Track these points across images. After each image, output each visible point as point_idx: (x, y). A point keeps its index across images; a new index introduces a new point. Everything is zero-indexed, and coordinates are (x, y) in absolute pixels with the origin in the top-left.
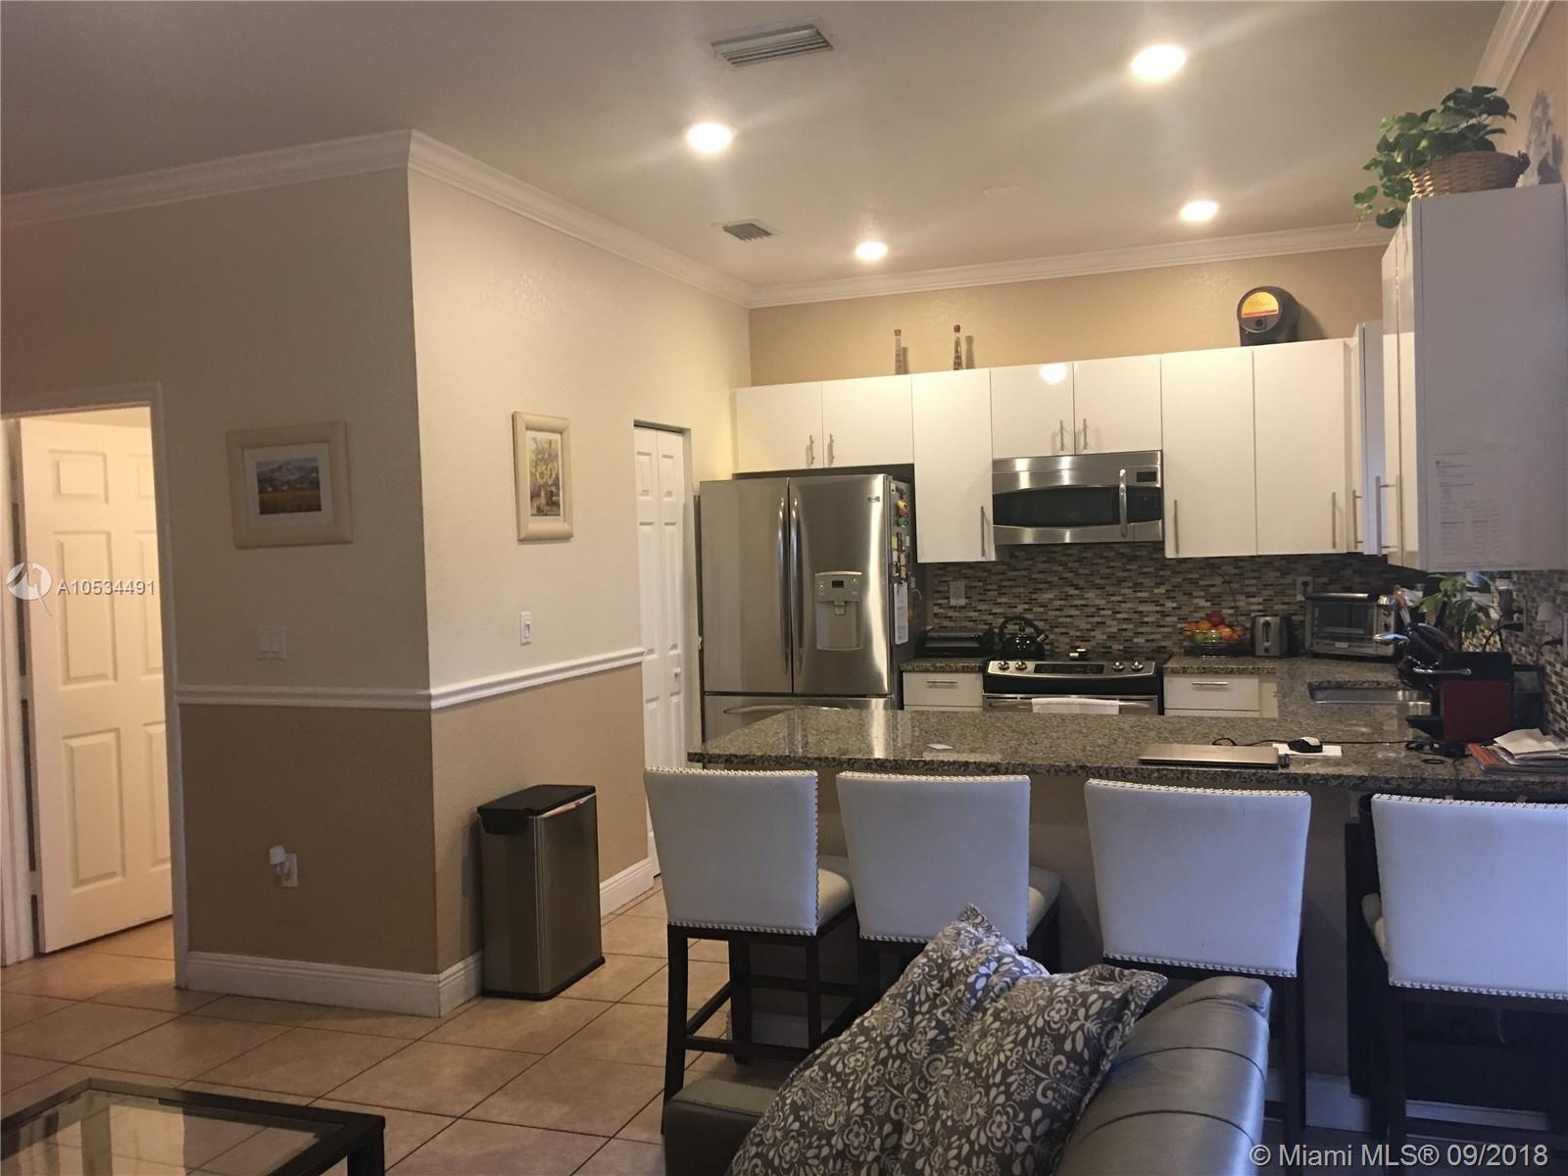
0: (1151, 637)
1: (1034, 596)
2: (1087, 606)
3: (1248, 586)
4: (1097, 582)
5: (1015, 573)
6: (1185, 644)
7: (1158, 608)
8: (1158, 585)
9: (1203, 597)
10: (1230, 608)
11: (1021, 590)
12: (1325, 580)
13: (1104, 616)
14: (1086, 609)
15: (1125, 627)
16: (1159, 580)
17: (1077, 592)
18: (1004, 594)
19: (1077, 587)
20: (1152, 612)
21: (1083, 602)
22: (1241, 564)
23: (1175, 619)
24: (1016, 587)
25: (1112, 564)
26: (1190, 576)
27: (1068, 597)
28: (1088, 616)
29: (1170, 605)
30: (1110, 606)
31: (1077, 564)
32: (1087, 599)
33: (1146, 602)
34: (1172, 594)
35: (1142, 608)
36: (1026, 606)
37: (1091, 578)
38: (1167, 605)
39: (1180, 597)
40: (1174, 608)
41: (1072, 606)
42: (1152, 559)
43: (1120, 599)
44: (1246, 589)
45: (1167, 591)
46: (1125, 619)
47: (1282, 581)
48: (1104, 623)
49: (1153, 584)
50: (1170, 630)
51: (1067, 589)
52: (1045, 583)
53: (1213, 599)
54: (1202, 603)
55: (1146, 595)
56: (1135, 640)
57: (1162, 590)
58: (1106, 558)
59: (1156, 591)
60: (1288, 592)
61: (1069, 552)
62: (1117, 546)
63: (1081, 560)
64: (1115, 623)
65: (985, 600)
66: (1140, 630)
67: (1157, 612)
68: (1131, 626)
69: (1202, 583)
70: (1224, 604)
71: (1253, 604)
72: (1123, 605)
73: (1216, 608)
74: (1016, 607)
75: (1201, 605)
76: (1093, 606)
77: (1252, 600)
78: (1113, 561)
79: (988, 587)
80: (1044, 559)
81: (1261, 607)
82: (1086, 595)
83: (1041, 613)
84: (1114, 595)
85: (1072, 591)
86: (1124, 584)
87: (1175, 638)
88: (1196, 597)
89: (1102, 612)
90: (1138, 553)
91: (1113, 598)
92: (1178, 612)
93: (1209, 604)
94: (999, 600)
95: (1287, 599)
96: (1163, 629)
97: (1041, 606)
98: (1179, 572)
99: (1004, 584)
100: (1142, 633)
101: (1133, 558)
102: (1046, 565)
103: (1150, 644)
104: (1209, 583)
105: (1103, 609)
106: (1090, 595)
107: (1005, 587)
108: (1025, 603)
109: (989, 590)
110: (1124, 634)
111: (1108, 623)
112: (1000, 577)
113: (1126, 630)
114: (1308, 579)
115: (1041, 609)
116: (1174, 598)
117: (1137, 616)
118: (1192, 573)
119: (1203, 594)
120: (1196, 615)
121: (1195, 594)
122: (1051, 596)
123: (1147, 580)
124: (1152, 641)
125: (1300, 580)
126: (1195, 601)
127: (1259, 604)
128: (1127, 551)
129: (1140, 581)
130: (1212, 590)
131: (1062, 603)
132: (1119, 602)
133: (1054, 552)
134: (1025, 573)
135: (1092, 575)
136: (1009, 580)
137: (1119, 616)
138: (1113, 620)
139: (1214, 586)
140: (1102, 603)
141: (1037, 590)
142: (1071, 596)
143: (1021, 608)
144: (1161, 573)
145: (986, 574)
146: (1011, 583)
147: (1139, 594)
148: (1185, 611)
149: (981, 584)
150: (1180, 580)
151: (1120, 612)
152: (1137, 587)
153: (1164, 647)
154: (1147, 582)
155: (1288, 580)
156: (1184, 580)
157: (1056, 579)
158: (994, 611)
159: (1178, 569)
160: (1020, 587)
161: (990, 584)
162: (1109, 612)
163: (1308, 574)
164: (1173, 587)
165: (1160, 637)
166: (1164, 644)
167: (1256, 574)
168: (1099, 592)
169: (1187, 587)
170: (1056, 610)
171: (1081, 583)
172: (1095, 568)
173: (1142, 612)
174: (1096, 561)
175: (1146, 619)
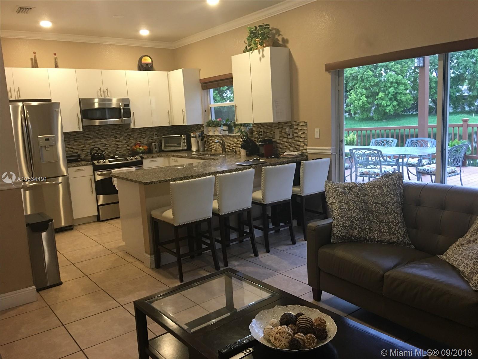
0: (121, 151)
1: (86, 142)
2: (102, 144)
3: (143, 135)
4: (104, 136)
5: (79, 135)
6: (129, 152)
7: (122, 143)
8: (121, 137)
9: (132, 139)
10: (139, 142)
11: (81, 140)
12: (160, 133)
13: (107, 146)
14: (102, 145)
15: (113, 149)
16: (121, 135)
17: (99, 140)
18: (76, 142)
19: (99, 138)
20: (120, 144)
21: (100, 143)
22: (141, 130)
23: (126, 146)
24: (79, 139)
25: (108, 131)
26: (129, 134)
27: (96, 141)
28: (103, 147)
29: (125, 142)
30: (108, 143)
31: (98, 132)
32: (102, 142)
33: (118, 141)
34: (125, 139)
35: (117, 143)
36: (84, 145)
37: (103, 135)
38: (124, 142)
39: (127, 139)
40: (126, 143)
41: (97, 144)
42: (119, 129)
43: (111, 141)
44: (143, 136)
45: (124, 138)
46: (113, 147)
47: (151, 134)
48: (107, 148)
49: (120, 136)
50: (125, 149)
51: (95, 139)
52: (89, 138)
53: (135, 139)
54: (133, 141)
55: (118, 139)
56: (116, 153)
57: (122, 138)
58: (106, 129)
59: (121, 138)
60: (152, 137)
61: (95, 128)
62: (109, 126)
63: (99, 130)
64: (110, 148)
65: (70, 144)
66: (118, 149)
67: (122, 144)
68: (115, 149)
69: (132, 135)
70: (138, 141)
71: (145, 140)
72: (112, 143)
73: (136, 142)
74: (80, 146)
75: (132, 141)
76: (104, 144)
77: (144, 139)
78: (109, 130)
79: (71, 140)
80: (88, 130)
81: (146, 141)
82: (102, 141)
83: (88, 147)
84: (109, 140)
85: (97, 140)
86: (112, 137)
87: (127, 151)
88: (131, 139)
89: (107, 145)
90: (115, 128)
91: (109, 141)
92: (127, 144)
93: (134, 141)
94: (75, 144)
95: (152, 139)
96: (123, 149)
97: (88, 145)
98: (126, 133)
99: (76, 138)
100: (118, 150)
101: (114, 129)
102: (89, 132)
103: (121, 153)
104: (134, 135)
105: (107, 144)
106: (103, 140)
107: (76, 139)
108: (83, 144)
109: (71, 141)
110: (113, 151)
111: (108, 148)
112: (74, 137)
114: (156, 133)
115: (88, 146)
116: (126, 140)
117: (116, 146)
118: (129, 133)
119: (132, 138)
120: (131, 144)
121: (131, 138)
122: (91, 142)
123: (118, 135)
124: (121, 152)
125: (155, 133)
126: (131, 140)
127: (146, 140)
128: (112, 127)
130: (135, 137)
131: (95, 143)
132: (111, 142)
133: (90, 128)
134: (82, 135)
135: (103, 134)
136: (77, 137)
137: (111, 146)
138: (110, 147)
139: (135, 136)
140: (106, 143)
141: (86, 140)
142: (97, 141)
143: (82, 146)
144: (122, 133)
145: (69, 136)
146: (78, 138)
147: (116, 139)
148: (128, 143)
149: (68, 139)
150: (127, 135)
151: (111, 145)
152: (116, 137)
153: (124, 154)
154: (118, 136)
155: (152, 133)
156: (128, 135)
157: (92, 136)
158: (73, 147)
159: (126, 132)
160: (81, 139)
161: (71, 139)
162: (109, 145)
163: (156, 132)
164: (125, 137)
165: (123, 151)
166: (124, 153)
167: (145, 132)
168: (105, 139)
169: (129, 137)
170: (93, 146)
171: (100, 137)
172: (104, 132)
173: (117, 144)
174: (104, 130)
175: (119, 146)
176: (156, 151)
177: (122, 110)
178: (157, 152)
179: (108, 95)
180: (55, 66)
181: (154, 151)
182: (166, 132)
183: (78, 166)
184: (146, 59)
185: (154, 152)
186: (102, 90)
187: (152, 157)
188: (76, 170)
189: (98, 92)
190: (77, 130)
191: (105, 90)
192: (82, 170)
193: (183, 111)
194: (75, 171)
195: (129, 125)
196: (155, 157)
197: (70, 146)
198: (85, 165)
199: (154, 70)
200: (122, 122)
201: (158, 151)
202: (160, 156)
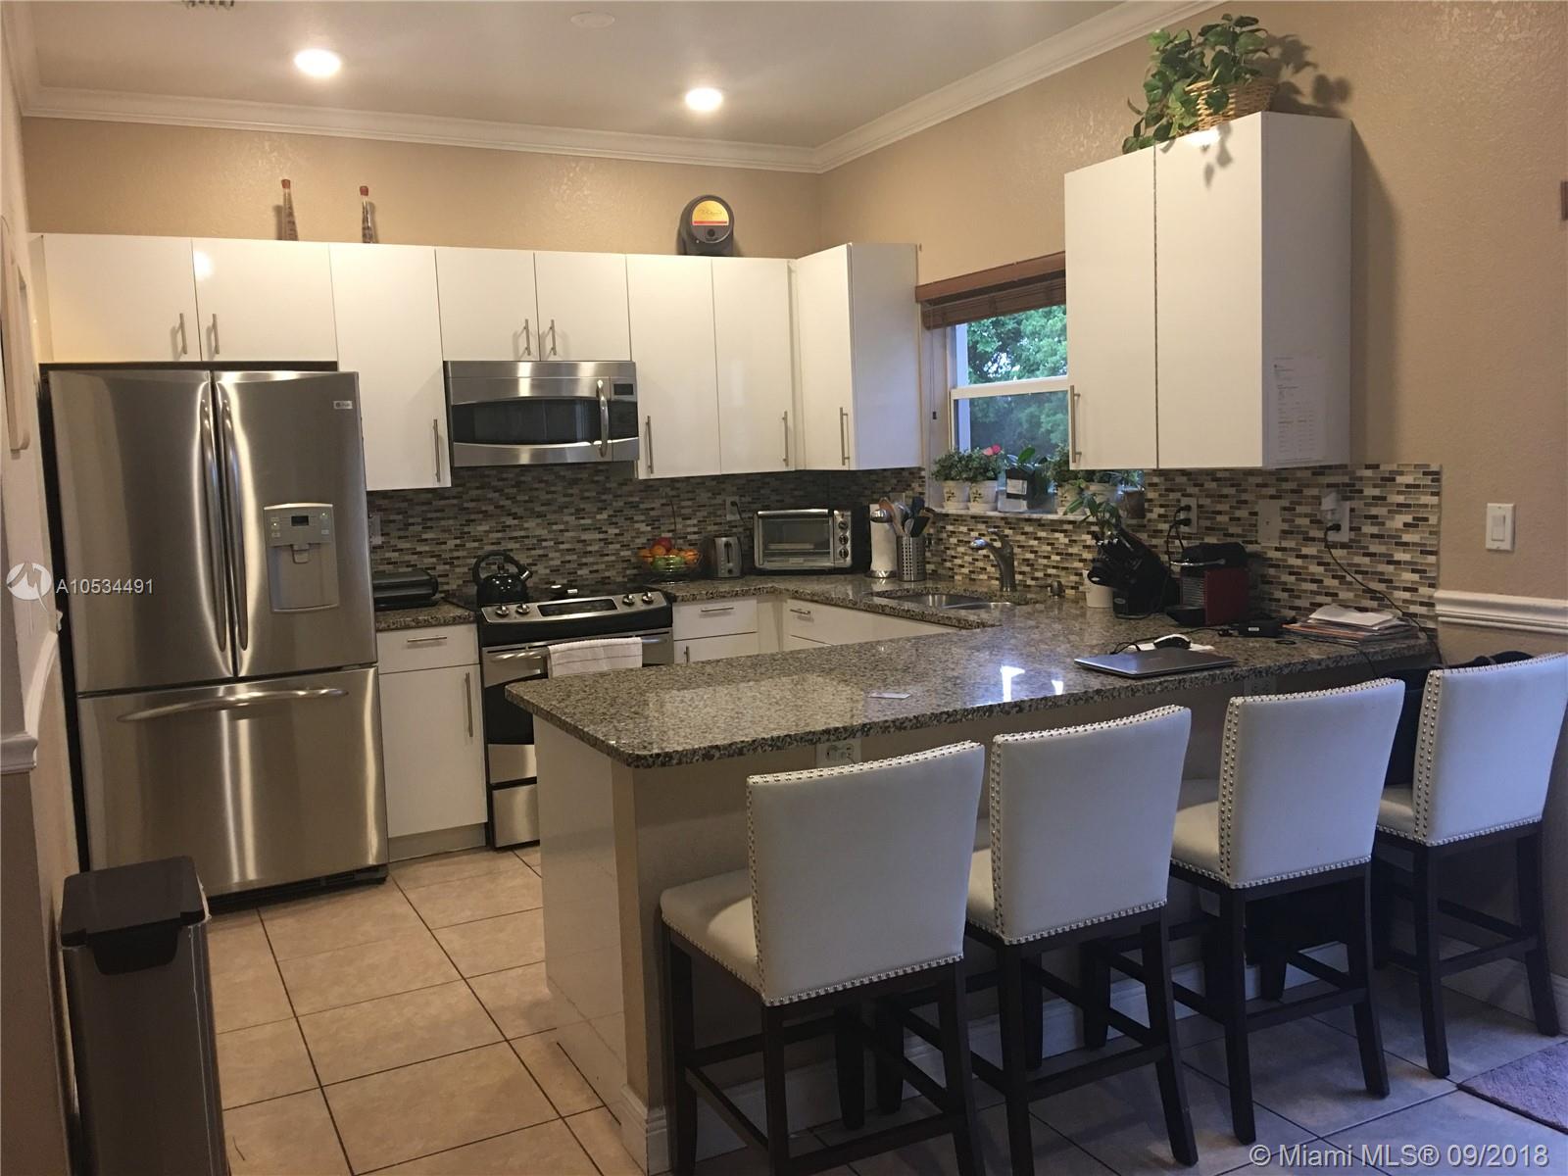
0: (595, 567)
1: (466, 529)
2: (528, 537)
3: (683, 507)
4: (537, 509)
5: (443, 502)
6: (628, 572)
7: (602, 536)
8: (601, 510)
9: (643, 521)
10: (669, 531)
11: (451, 522)
12: (750, 499)
13: (545, 547)
14: (527, 541)
15: (568, 558)
16: (600, 505)
17: (516, 522)
18: (432, 528)
19: (515, 516)
20: (595, 540)
21: (522, 533)
22: (677, 485)
23: (618, 546)
24: (443, 519)
25: (553, 489)
26: (631, 499)
27: (505, 528)
28: (528, 549)
29: (613, 531)
30: (551, 536)
31: (515, 490)
32: (527, 529)
33: (590, 529)
34: (614, 520)
35: (586, 536)
36: (458, 542)
37: (530, 505)
38: (610, 531)
39: (621, 521)
40: (616, 535)
41: (510, 538)
42: (593, 482)
43: (562, 527)
44: (683, 511)
45: (609, 516)
46: (568, 550)
47: (714, 502)
48: (547, 555)
49: (595, 510)
50: (613, 558)
51: (503, 519)
52: (478, 513)
53: (653, 522)
54: (643, 527)
55: (588, 521)
56: (579, 572)
57: (604, 516)
58: (546, 482)
59: (599, 517)
60: (719, 513)
61: (505, 476)
62: (556, 469)
63: (518, 484)
64: (558, 554)
65: (407, 537)
66: (584, 560)
67: (600, 540)
68: (575, 557)
69: (642, 506)
70: (663, 528)
71: (689, 526)
72: (566, 534)
73: (656, 532)
74: (445, 543)
75: (642, 530)
76: (535, 536)
77: (689, 522)
78: (555, 485)
79: (411, 521)
80: (478, 485)
81: (696, 529)
82: (526, 525)
83: (475, 548)
84: (556, 524)
85: (510, 521)
86: (565, 510)
87: (620, 566)
88: (637, 522)
89: (544, 544)
90: (580, 476)
91: (555, 527)
92: (620, 539)
93: (649, 528)
94: (424, 536)
95: (718, 520)
96: (606, 558)
97: (474, 541)
98: (620, 496)
99: (429, 515)
100: (586, 564)
101: (574, 482)
102: (479, 492)
103: (595, 575)
104: (652, 506)
105: (546, 540)
106: (530, 524)
107: (431, 519)
108: (456, 538)
109: (413, 524)
110: (567, 566)
111: (550, 555)
112: (425, 508)
113: (569, 562)
114: (736, 499)
115: (476, 544)
116: (617, 523)
117: (580, 545)
118: (632, 496)
119: (643, 518)
120: (638, 541)
121: (636, 518)
122: (487, 528)
123: (589, 505)
124: (597, 571)
125: (729, 500)
126: (637, 526)
127: (694, 525)
128: (568, 474)
129: (582, 506)
130: (652, 513)
131: (500, 535)
132: (561, 531)
133: (488, 476)
134: (455, 501)
135: (532, 502)
136: (436, 511)
137: (562, 547)
138: (556, 551)
139: (653, 509)
140: (544, 533)
141: (469, 522)
142: (509, 526)
143: (451, 543)
144: (604, 497)
145: (405, 505)
146: (439, 515)
147: (582, 522)
148: (626, 538)
149: (400, 517)
150: (621, 504)
151: (563, 543)
152: (579, 513)
153: (609, 577)
154: (587, 506)
155: (719, 500)
156: (625, 503)
157: (492, 508)
158: (418, 549)
159: (619, 493)
160: (449, 518)
161: (412, 517)
162: (552, 543)
163: (734, 494)
164: (615, 511)
165: (603, 566)
166: (607, 574)
167: (690, 495)
168: (539, 520)
169: (629, 512)
170: (493, 544)
171: (519, 511)
172: (535, 493)
173: (585, 541)
174: (536, 486)
175: (589, 549)
176: (730, 571)
177: (605, 409)
178: (734, 575)
179: (553, 349)
180: (364, 235)
181: (723, 573)
182: (774, 497)
183: (419, 625)
184: (706, 212)
185: (720, 575)
186: (533, 328)
187: (712, 597)
188: (414, 644)
189: (516, 337)
190: (432, 484)
191: (545, 327)
192: (437, 641)
193: (842, 414)
194: (409, 647)
195: (631, 465)
196: (724, 597)
197: (408, 545)
198: (446, 624)
199: (739, 255)
200: (602, 455)
201: (736, 572)
202: (745, 594)
